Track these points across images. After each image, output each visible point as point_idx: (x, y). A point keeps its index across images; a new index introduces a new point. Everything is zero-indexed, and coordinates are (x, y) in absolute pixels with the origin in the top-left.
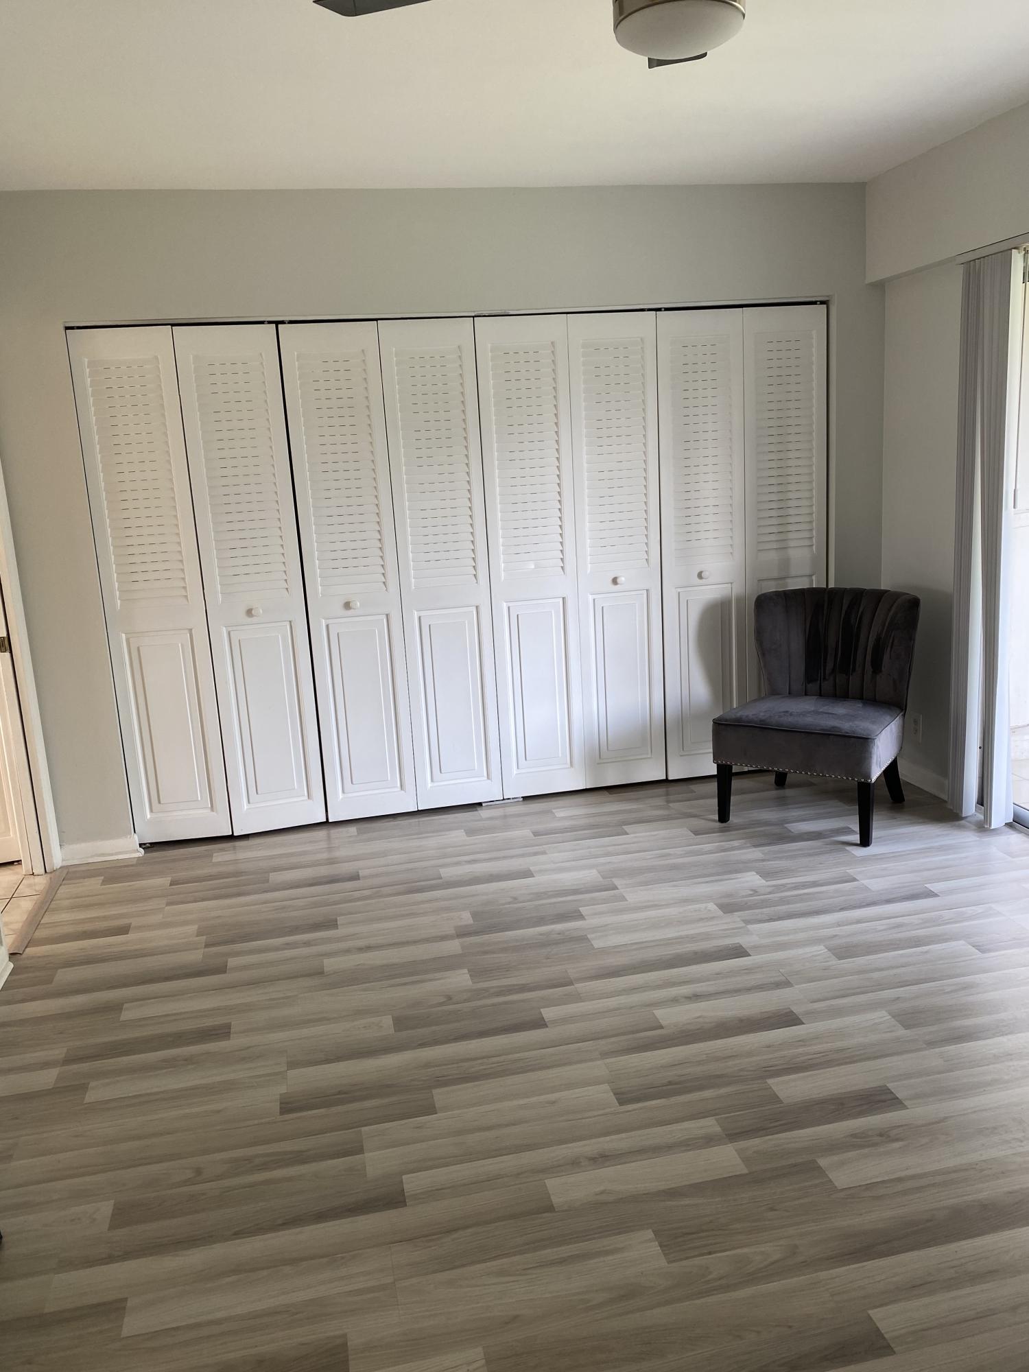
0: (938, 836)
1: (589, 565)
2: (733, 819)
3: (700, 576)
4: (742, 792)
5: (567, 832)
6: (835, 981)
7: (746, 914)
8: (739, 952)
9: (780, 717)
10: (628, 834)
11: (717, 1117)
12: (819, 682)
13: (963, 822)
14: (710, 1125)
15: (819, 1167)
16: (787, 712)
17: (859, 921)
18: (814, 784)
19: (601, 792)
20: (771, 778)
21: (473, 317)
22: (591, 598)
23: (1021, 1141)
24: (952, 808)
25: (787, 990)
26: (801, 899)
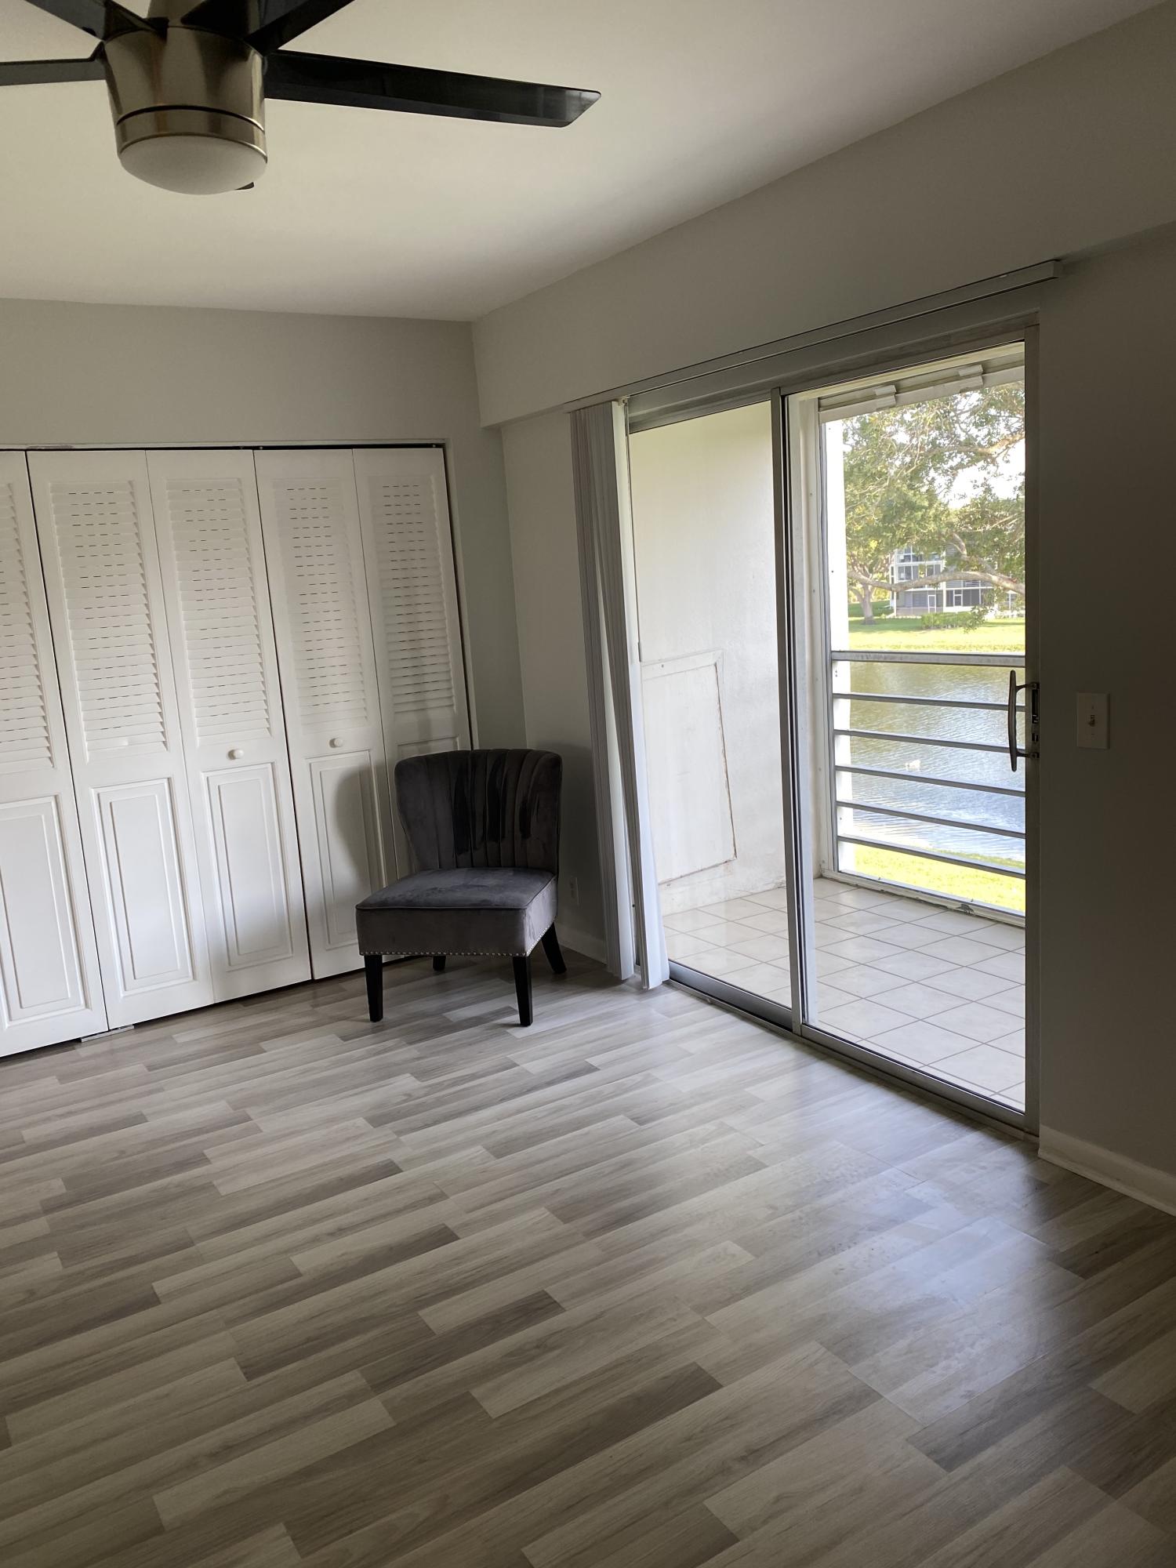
0: (599, 1004)
1: (198, 738)
2: (388, 1015)
3: (332, 743)
4: (396, 983)
5: (192, 1060)
6: (492, 1183)
7: (399, 1124)
8: (391, 1169)
9: (428, 895)
10: (265, 1052)
11: (360, 1368)
12: (470, 852)
13: (623, 986)
14: (353, 1380)
15: (473, 1399)
16: (436, 889)
17: (519, 1111)
18: (475, 964)
19: (235, 1005)
20: (430, 963)
21: (26, 450)
22: (203, 777)
23: (675, 1320)
24: (611, 971)
25: (441, 1204)
26: (457, 1096)
